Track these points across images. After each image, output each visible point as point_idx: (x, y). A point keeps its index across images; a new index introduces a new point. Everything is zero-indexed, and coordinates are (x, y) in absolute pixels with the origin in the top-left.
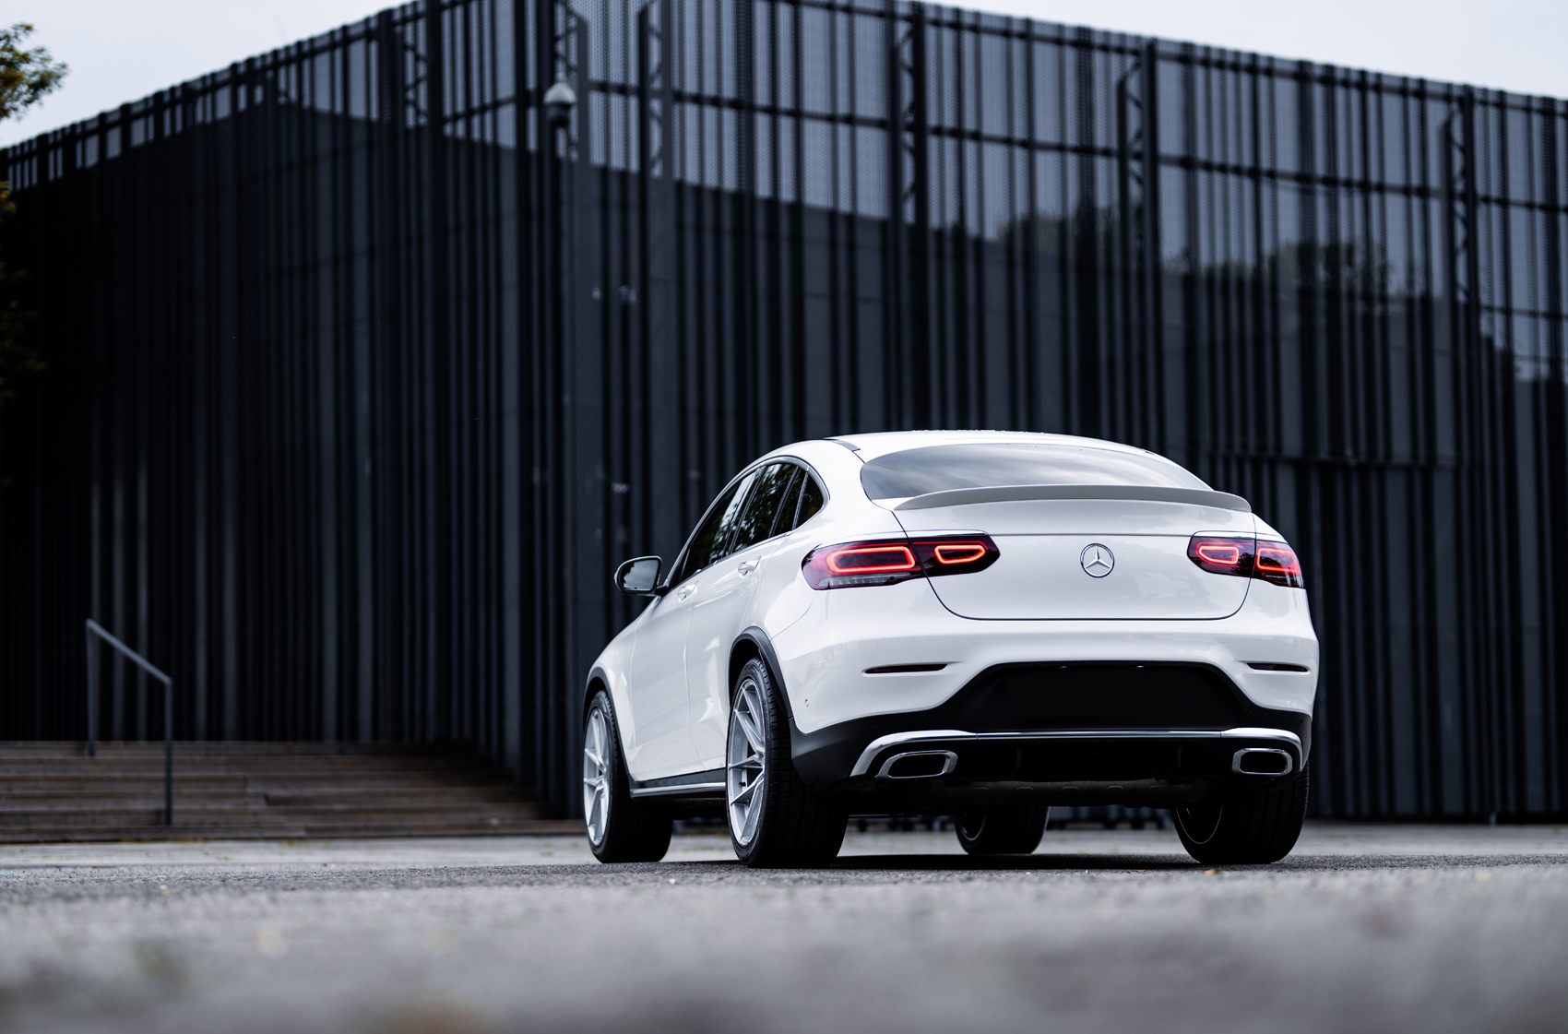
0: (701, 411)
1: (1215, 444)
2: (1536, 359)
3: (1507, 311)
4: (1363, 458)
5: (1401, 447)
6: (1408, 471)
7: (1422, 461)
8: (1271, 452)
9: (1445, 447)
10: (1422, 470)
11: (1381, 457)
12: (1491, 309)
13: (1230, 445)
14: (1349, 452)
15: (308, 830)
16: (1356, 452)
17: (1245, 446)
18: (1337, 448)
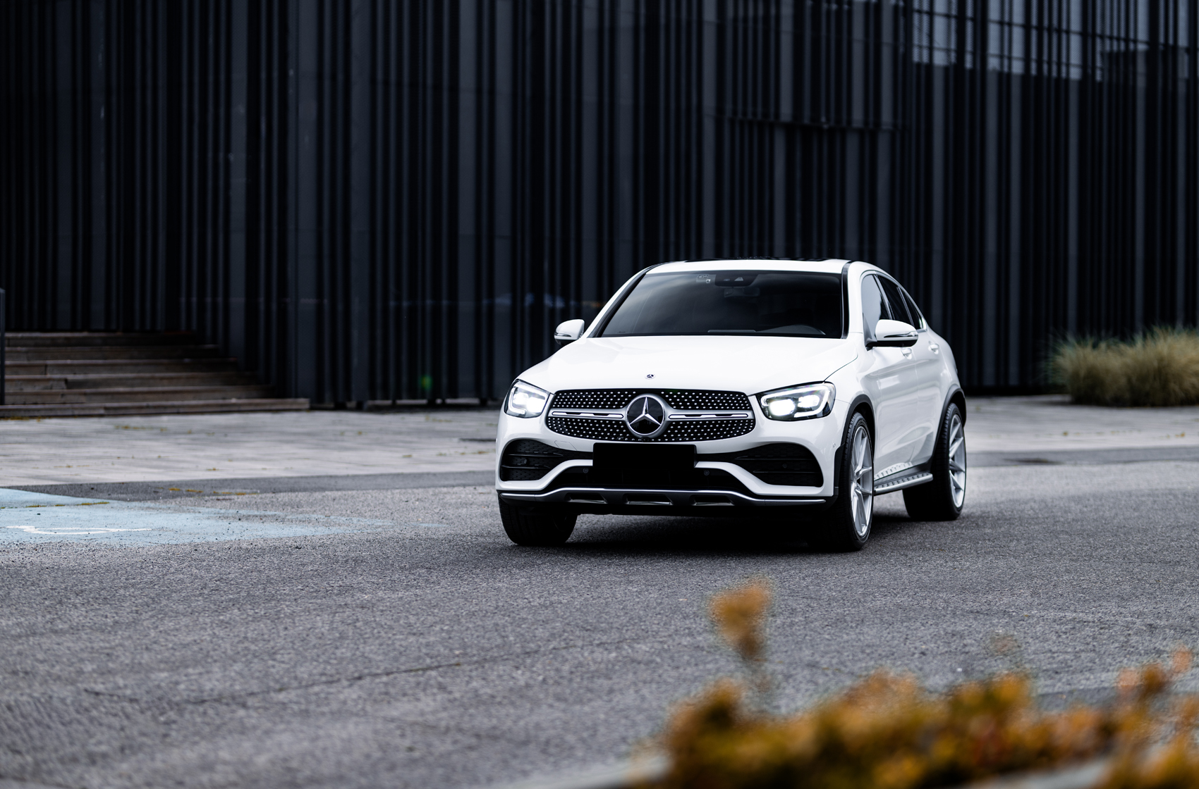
0: (386, 83)
1: (735, 112)
2: (948, 51)
3: (931, 14)
4: (832, 123)
5: (858, 116)
6: (861, 132)
7: (871, 126)
8: (772, 119)
9: (886, 117)
10: (870, 133)
11: (844, 123)
12: (920, 12)
13: (745, 114)
14: (823, 119)
15: (106, 408)
16: (828, 120)
17: (755, 114)
18: (815, 117)
